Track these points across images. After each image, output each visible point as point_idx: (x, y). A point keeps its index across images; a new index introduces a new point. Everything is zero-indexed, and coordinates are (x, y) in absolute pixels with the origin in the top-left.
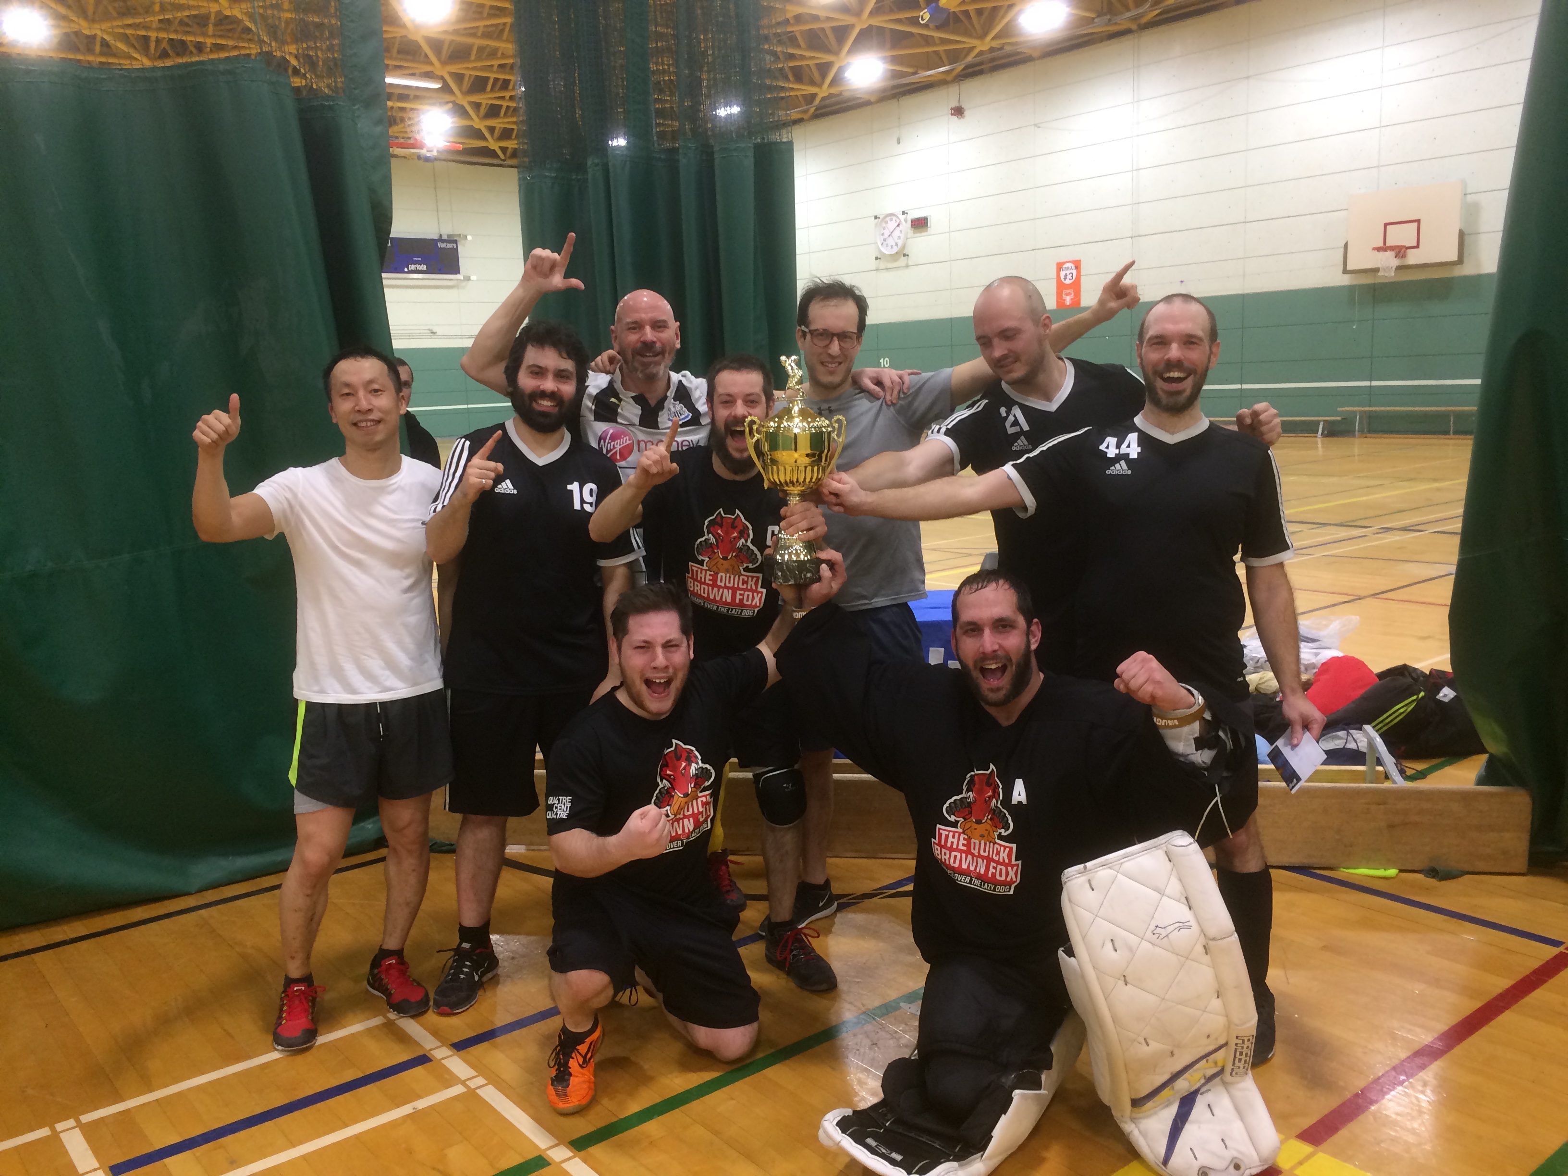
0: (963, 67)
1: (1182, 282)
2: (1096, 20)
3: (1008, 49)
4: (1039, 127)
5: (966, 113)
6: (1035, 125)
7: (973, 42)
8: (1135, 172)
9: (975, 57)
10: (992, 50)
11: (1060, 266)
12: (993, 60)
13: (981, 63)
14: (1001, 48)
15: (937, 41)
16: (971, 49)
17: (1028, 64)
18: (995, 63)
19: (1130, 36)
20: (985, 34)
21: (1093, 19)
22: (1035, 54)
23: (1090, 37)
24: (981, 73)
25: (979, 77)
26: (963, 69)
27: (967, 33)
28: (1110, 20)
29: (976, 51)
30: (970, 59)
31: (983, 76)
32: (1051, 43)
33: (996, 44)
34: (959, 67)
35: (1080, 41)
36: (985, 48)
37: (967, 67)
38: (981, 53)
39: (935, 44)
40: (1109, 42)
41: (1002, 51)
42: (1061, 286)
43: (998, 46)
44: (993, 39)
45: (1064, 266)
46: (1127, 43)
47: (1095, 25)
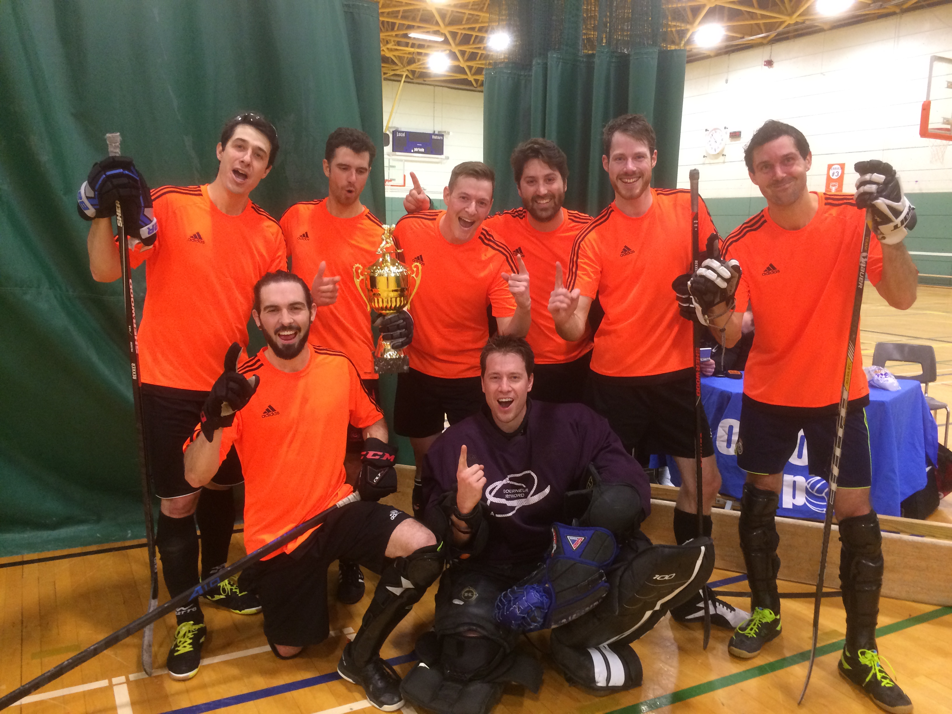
0: (775, 34)
1: (917, 181)
2: (872, 5)
3: (807, 23)
4: (824, 75)
5: (775, 65)
6: (822, 73)
7: (783, 18)
9: (785, 28)
10: (796, 23)
11: (830, 167)
12: (796, 30)
13: (788, 32)
14: (804, 23)
15: (759, 17)
16: (782, 23)
17: (820, 34)
18: (796, 33)
19: (894, 17)
20: (793, 13)
22: (826, 27)
23: (867, 17)
24: (787, 39)
25: (785, 42)
26: (776, 36)
27: (780, 12)
28: (882, 5)
29: (786, 24)
30: (781, 29)
31: (788, 41)
32: (839, 20)
33: (799, 20)
34: (773, 34)
36: (792, 22)
37: (778, 35)
38: (789, 25)
39: (757, 19)
40: (879, 20)
42: (829, 180)
43: (802, 21)
44: (800, 15)
45: (833, 167)
46: (891, 21)
47: (870, 8)
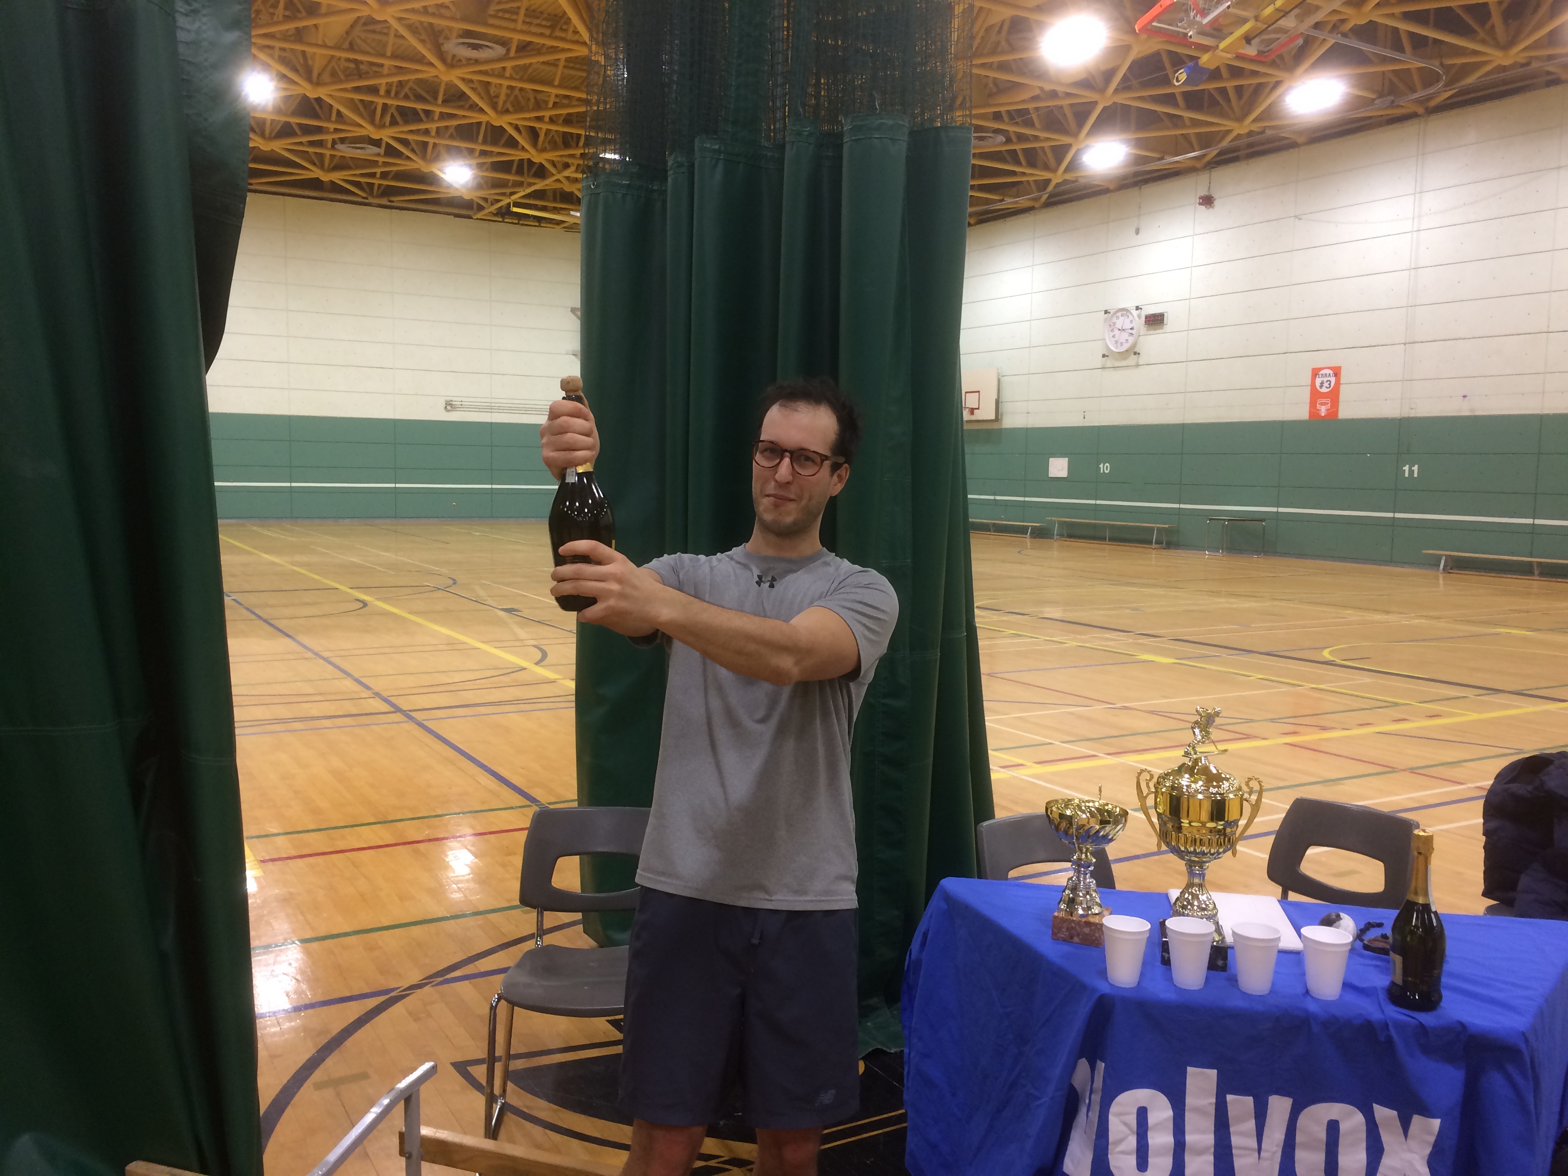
0: (1215, 153)
1: (1465, 396)
2: (1376, 102)
3: (1269, 132)
4: (1300, 219)
5: (1216, 203)
6: (1296, 217)
7: (1228, 124)
8: (1412, 271)
9: (1232, 141)
10: (1250, 134)
11: (1315, 373)
12: (1250, 145)
13: (1238, 149)
14: (1262, 133)
15: (1188, 123)
16: (1228, 132)
17: (1291, 150)
18: (1251, 150)
19: (1415, 121)
20: (1245, 115)
21: (1374, 100)
22: (1300, 140)
23: (1369, 121)
24: (1235, 159)
25: (1231, 165)
26: (1218, 155)
27: (1223, 115)
28: (1393, 102)
29: (1233, 135)
30: (1225, 143)
31: (1238, 163)
32: (1320, 127)
33: (1255, 127)
34: (1212, 152)
35: (1353, 126)
36: (1243, 131)
37: (1221, 153)
38: (1239, 137)
39: (1185, 126)
40: (1388, 128)
41: (1263, 135)
42: (1315, 395)
43: (1260, 130)
44: (1255, 121)
45: (1321, 373)
46: (1410, 129)
47: (1374, 107)
